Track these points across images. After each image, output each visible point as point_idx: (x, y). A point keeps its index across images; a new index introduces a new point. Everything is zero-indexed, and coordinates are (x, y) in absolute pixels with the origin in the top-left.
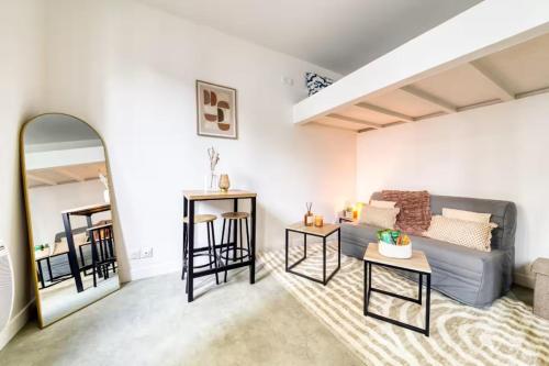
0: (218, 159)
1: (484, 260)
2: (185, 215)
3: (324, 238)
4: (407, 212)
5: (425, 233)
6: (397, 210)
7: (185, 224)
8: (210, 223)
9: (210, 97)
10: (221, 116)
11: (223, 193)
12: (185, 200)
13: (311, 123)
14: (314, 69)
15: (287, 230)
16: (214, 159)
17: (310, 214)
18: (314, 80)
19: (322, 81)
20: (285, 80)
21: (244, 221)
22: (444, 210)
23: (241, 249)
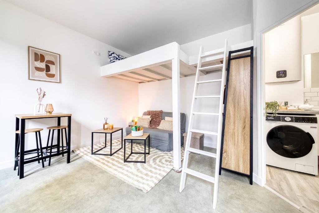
0: (44, 95)
1: (169, 134)
2: (17, 129)
3: (111, 134)
4: (154, 119)
5: (157, 127)
6: (150, 119)
7: (17, 135)
8: (38, 133)
9: (40, 57)
10: (48, 69)
11: (48, 114)
12: (18, 120)
13: (112, 77)
14: (113, 50)
15: (93, 133)
16: (42, 95)
17: (106, 124)
18: (113, 55)
19: (117, 57)
20: (95, 53)
21: (64, 130)
22: (166, 117)
23: (63, 147)
